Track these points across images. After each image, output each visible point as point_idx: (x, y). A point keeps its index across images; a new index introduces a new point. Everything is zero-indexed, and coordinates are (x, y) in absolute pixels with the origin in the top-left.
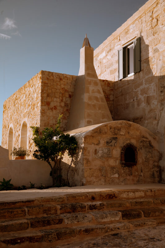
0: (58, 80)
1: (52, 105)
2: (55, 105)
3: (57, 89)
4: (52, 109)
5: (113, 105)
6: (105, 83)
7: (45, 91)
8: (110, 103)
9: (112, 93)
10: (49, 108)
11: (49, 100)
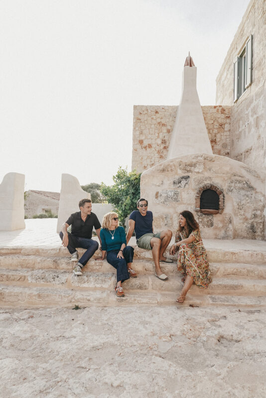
0: (153, 113)
1: (146, 143)
2: (150, 143)
3: (151, 125)
4: (145, 148)
5: (228, 137)
6: (218, 109)
7: (137, 128)
8: (225, 134)
9: (228, 121)
10: (142, 146)
11: (142, 138)
